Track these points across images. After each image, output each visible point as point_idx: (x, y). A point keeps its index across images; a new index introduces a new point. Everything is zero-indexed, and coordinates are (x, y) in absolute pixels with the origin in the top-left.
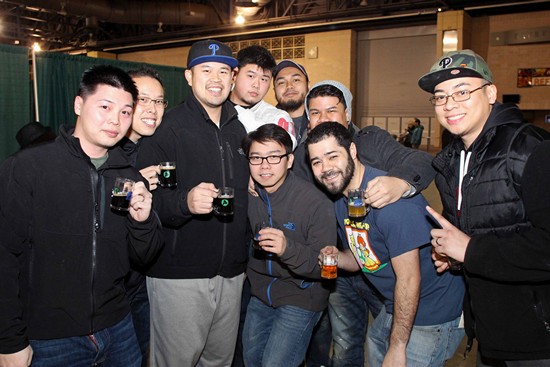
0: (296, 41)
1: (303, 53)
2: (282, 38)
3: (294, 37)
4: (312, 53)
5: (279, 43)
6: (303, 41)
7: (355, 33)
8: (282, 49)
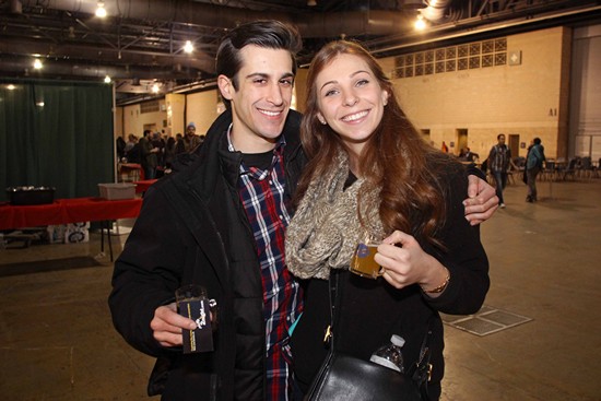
0: (497, 45)
1: (504, 59)
2: (481, 43)
3: (494, 41)
4: (515, 58)
5: (478, 49)
6: (505, 45)
7: (569, 30)
8: (481, 55)
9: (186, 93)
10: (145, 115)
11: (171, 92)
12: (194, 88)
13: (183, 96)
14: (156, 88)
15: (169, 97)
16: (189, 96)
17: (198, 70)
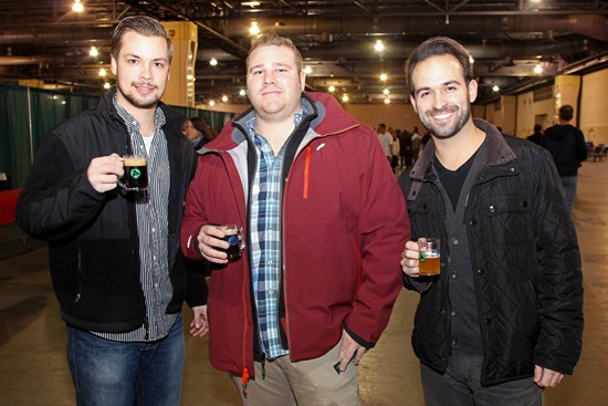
9: (581, 73)
10: (538, 104)
11: (561, 73)
12: (588, 64)
13: (579, 77)
14: (539, 69)
15: (559, 80)
16: (586, 78)
17: (583, 37)
